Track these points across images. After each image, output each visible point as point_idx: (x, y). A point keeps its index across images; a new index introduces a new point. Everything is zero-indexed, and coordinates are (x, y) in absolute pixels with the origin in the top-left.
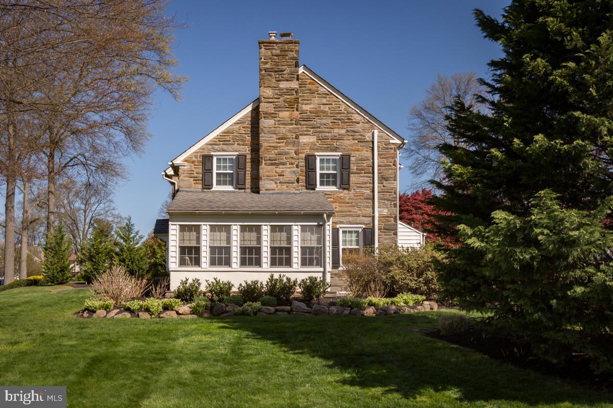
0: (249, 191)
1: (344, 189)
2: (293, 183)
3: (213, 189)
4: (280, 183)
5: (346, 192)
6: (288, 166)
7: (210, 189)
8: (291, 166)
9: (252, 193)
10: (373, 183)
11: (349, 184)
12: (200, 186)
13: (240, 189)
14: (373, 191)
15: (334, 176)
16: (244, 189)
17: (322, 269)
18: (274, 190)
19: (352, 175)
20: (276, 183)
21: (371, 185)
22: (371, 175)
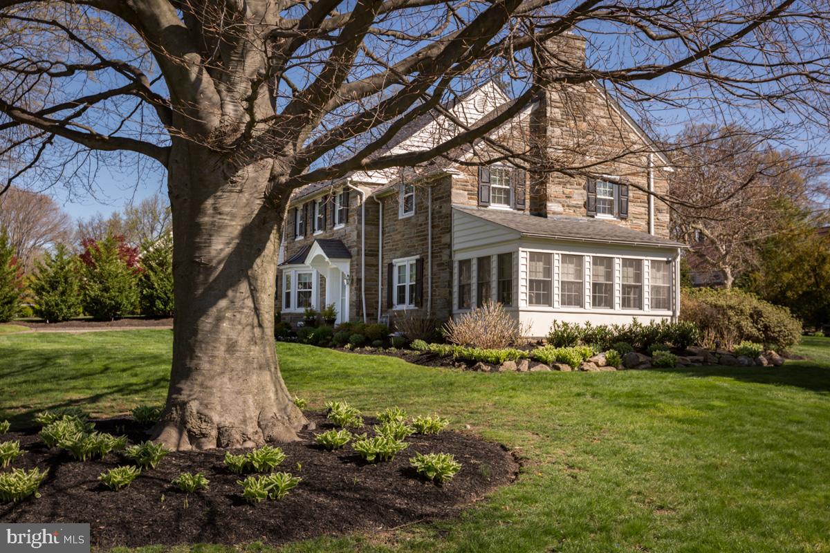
0: (528, 212)
1: (622, 219)
2: (580, 208)
3: (490, 208)
4: (568, 206)
5: (623, 222)
6: (575, 186)
7: (486, 207)
8: (578, 187)
9: (533, 217)
10: (649, 214)
11: (627, 213)
12: (475, 202)
13: (519, 210)
14: (649, 224)
15: (611, 202)
16: (523, 210)
17: (670, 313)
18: (561, 214)
19: (629, 203)
20: (563, 206)
21: (647, 217)
22: (647, 205)
